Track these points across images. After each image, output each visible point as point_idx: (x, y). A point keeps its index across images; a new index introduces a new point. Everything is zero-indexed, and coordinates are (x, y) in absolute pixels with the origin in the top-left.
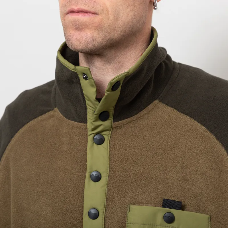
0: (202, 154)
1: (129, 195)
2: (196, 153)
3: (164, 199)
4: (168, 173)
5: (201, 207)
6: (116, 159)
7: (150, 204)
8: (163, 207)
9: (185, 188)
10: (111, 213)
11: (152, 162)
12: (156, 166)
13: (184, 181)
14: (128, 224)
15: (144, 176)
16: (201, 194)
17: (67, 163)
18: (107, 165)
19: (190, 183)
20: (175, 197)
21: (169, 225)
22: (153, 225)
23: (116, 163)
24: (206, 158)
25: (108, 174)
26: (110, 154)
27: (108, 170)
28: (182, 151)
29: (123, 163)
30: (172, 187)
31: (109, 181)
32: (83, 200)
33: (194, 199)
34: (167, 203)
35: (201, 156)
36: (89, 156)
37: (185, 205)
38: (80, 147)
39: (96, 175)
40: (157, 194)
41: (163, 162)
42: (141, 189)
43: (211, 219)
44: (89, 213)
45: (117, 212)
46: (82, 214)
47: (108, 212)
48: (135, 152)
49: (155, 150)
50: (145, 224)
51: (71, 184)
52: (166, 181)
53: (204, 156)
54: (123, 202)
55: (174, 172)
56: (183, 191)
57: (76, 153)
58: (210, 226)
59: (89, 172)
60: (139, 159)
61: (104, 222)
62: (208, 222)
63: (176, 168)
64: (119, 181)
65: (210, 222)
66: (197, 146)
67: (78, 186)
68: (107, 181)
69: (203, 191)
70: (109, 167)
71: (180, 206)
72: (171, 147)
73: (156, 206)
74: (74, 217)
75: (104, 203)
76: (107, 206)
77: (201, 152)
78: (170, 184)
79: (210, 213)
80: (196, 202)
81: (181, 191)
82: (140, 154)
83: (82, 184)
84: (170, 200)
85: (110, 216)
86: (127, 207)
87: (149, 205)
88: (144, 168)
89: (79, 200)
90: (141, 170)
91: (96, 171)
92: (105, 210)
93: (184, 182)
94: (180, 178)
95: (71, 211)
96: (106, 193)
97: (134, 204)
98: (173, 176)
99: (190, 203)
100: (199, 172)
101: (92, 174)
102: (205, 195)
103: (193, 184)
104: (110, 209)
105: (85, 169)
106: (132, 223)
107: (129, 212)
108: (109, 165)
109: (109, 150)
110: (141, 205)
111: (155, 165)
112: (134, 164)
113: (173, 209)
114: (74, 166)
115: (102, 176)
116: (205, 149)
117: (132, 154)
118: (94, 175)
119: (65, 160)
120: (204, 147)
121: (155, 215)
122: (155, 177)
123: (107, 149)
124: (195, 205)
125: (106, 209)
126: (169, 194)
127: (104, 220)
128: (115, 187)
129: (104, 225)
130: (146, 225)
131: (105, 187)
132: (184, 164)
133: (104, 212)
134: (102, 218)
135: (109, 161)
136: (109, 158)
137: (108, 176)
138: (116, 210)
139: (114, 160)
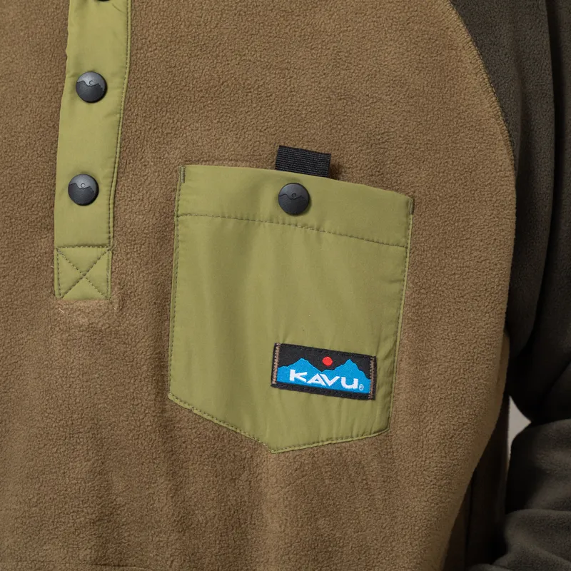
0: (393, 26)
1: (184, 135)
2: (376, 24)
3: (280, 146)
4: (295, 76)
5: (387, 174)
6: (150, 38)
7: (242, 161)
8: (277, 168)
9: (343, 118)
10: (133, 188)
11: (249, 48)
12: (260, 56)
13: (341, 99)
14: (180, 218)
15: (225, 84)
16: (388, 136)
17: (14, 56)
18: (124, 56)
19: (355, 105)
20: (313, 142)
21: (293, 219)
22: (248, 220)
23: (150, 49)
24: (406, 37)
25: (126, 81)
26: (132, 25)
27: (127, 71)
28: (337, 17)
29: (169, 48)
30: (304, 116)
31: (128, 100)
32: (55, 153)
33: (367, 148)
34: (289, 159)
35: (390, 31)
36: (72, 29)
37: (340, 166)
38: (49, 11)
39: (91, 83)
40: (262, 134)
41: (281, 46)
42: (215, 122)
43: (413, 207)
44: (72, 188)
45: (149, 184)
46: (52, 192)
47: (124, 185)
48: (202, 20)
49: (261, 14)
50: (226, 216)
51: (24, 112)
52: (289, 99)
53: (398, 32)
54: (166, 156)
55: (313, 76)
56: (335, 126)
57: (41, 28)
58: (411, 227)
59: (73, 76)
60: (215, 37)
61: (112, 211)
62: (407, 216)
63: (317, 65)
64: (157, 98)
65: (411, 217)
66: (380, 4)
67: (43, 116)
68: (123, 100)
69: (393, 130)
70: (128, 61)
71: (326, 167)
72: (305, 5)
73: (258, 167)
74: (29, 200)
75: (113, 160)
76: (121, 169)
77: (391, 21)
78: (300, 108)
79: (412, 189)
80: (372, 157)
81: (330, 126)
82: (217, 24)
83: (54, 110)
84: (297, 149)
85: (129, 195)
86: (176, 171)
87: (239, 163)
88: (228, 64)
89: (45, 153)
90: (218, 68)
91: (92, 72)
92: (115, 179)
93: (340, 102)
94: (328, 92)
95: (24, 184)
96: (120, 132)
97: (198, 162)
98: (308, 86)
99: (354, 160)
100: (385, 77)
101: (80, 80)
102: (400, 139)
103: (365, 108)
104: (131, 176)
105: (63, 70)
106: (190, 214)
107: (183, 185)
108: (128, 56)
109: (129, 14)
110: (215, 163)
111: (258, 55)
112: (199, 53)
113: (306, 173)
114: (34, 62)
115: (110, 85)
116: (403, 14)
117: (193, 25)
118: (88, 83)
119: (8, 48)
120: (399, 8)
121: (253, 192)
122: (258, 87)
123: (124, 10)
124: (369, 167)
125: (117, 177)
126: (297, 134)
127: (111, 206)
128: (144, 115)
129: (111, 220)
130: (229, 217)
131: (118, 116)
132: (340, 54)
133: (114, 184)
134: (107, 202)
135: (129, 43)
136: (129, 37)
137: (125, 86)
138: (145, 178)
139: (144, 40)
